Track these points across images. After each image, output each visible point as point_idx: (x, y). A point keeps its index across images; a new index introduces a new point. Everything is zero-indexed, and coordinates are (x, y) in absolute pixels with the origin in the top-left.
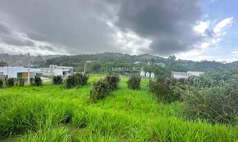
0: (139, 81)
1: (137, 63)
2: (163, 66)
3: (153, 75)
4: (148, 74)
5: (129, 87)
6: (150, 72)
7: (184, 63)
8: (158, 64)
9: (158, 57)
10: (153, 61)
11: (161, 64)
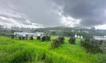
0: (75, 40)
1: (73, 31)
2: (88, 32)
3: (82, 37)
4: (79, 37)
5: (69, 43)
6: (80, 35)
7: (101, 31)
8: (85, 31)
9: (84, 28)
10: (81, 30)
11: (86, 31)
